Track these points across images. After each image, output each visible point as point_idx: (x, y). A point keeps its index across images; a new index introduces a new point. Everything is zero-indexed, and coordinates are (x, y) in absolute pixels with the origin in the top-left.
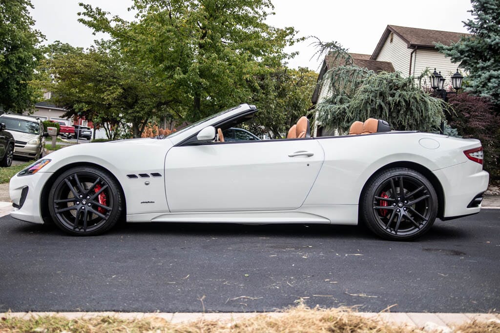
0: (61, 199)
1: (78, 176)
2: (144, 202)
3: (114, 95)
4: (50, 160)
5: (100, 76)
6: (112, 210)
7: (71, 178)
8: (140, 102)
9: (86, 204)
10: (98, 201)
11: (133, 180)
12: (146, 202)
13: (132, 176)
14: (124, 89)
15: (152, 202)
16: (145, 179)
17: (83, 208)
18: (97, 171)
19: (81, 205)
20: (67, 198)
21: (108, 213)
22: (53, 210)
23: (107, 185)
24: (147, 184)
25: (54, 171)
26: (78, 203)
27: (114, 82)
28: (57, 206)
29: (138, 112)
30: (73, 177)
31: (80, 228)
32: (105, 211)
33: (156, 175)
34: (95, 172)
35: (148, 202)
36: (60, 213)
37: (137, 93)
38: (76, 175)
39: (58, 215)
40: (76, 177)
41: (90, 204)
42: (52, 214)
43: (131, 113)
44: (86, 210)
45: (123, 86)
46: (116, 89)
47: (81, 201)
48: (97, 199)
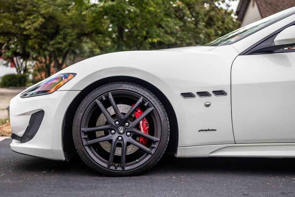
0: (89, 127)
1: (113, 95)
2: (202, 130)
3: (36, 25)
4: (74, 75)
5: (19, 4)
6: (160, 141)
7: (104, 99)
8: (61, 33)
9: (123, 133)
10: (140, 129)
11: (189, 100)
12: (205, 130)
13: (187, 95)
14: (44, 18)
15: (213, 130)
16: (205, 99)
17: (120, 138)
18: (138, 89)
19: (117, 135)
20: (94, 126)
21: (153, 145)
22: (80, 142)
23: (153, 108)
24: (208, 106)
25: (82, 89)
26: (113, 131)
27: (33, 11)
28: (86, 137)
29: (60, 43)
30: (107, 97)
31: (116, 165)
32: (149, 143)
33: (220, 93)
34: (136, 89)
35: (209, 130)
36: (89, 146)
37: (59, 24)
38: (110, 93)
39: (87, 148)
40: (111, 97)
41: (129, 133)
42: (78, 147)
43: (53, 44)
44: (125, 141)
45: (44, 16)
46: (37, 18)
47: (116, 129)
48: (138, 127)
